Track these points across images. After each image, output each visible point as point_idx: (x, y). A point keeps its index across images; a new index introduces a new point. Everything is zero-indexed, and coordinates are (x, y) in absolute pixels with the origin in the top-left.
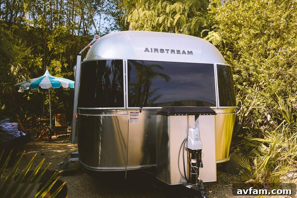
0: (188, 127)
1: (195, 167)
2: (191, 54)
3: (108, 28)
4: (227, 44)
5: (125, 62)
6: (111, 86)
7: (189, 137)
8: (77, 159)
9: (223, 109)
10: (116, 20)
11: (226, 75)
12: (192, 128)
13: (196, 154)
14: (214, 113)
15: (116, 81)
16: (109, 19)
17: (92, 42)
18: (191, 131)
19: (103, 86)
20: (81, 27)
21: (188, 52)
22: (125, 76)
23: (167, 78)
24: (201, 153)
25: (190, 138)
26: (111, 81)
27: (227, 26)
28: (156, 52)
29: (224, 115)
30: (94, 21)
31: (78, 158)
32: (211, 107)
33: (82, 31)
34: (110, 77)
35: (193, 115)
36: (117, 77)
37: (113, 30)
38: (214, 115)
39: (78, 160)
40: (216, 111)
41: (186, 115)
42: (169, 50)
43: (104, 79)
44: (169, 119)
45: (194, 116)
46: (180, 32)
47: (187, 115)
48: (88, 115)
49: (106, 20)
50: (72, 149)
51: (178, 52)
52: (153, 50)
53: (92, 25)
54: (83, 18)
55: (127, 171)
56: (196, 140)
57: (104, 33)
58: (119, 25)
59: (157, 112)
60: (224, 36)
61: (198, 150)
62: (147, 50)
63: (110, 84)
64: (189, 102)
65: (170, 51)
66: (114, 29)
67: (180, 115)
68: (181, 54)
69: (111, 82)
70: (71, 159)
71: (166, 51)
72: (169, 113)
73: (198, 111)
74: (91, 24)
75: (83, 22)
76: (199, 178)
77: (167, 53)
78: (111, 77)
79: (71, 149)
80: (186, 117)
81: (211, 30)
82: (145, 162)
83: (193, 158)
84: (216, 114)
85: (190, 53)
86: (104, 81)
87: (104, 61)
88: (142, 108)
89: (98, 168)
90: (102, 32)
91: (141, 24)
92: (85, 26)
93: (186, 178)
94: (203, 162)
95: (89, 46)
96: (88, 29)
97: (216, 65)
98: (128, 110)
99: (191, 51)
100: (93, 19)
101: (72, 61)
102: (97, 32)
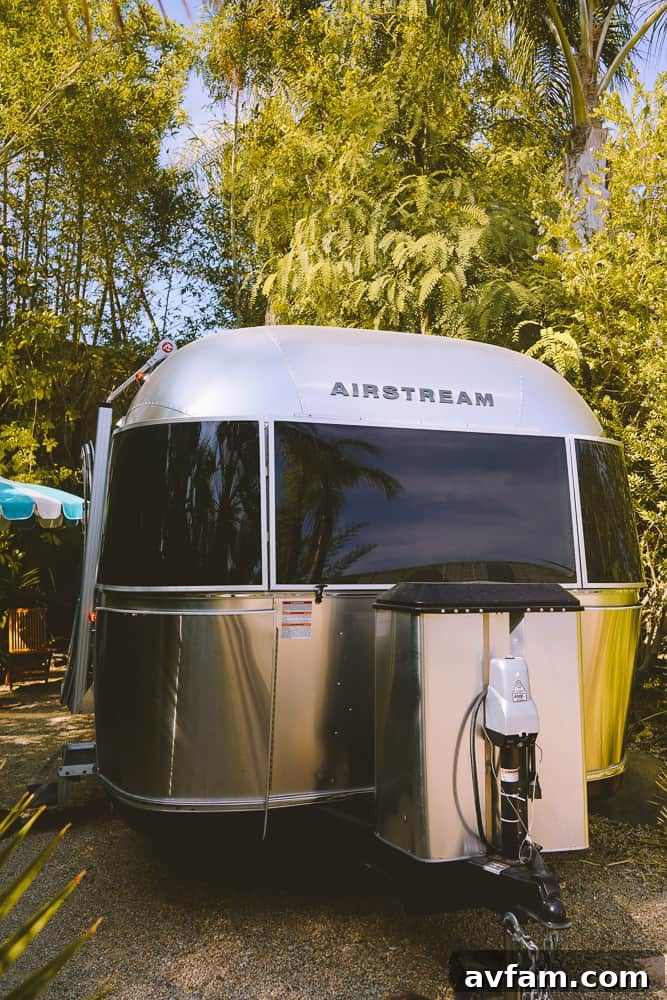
0: (488, 655)
1: (514, 796)
2: (488, 404)
3: (193, 319)
4: (600, 372)
5: (267, 429)
6: (216, 515)
7: (492, 689)
8: (88, 768)
9: (596, 591)
10: (219, 293)
11: (606, 476)
12: (501, 657)
13: (517, 750)
14: (574, 606)
15: (232, 498)
16: (200, 291)
17: (151, 362)
18: (498, 670)
19: (189, 514)
20: (104, 317)
21: (479, 397)
22: (268, 478)
23: (389, 485)
24: (533, 748)
25: (496, 692)
26: (216, 497)
27: (599, 313)
28: (371, 396)
29: (602, 613)
30: (147, 298)
31: (92, 765)
32: (564, 586)
33: (106, 330)
34: (212, 484)
35: (502, 612)
36: (235, 482)
37: (209, 325)
38: (575, 613)
39: (90, 771)
40: (583, 600)
41: (481, 610)
42: (413, 390)
43: (191, 491)
44: (422, 626)
45: (506, 615)
46: (437, 332)
47: (485, 611)
48: (134, 612)
49: (188, 293)
50: (68, 730)
51: (445, 396)
52: (361, 389)
53: (142, 312)
54: (110, 288)
55: (269, 810)
56: (516, 700)
57: (181, 337)
58: (233, 309)
59: (379, 601)
60: (591, 345)
61: (524, 734)
62: (339, 389)
63: (213, 507)
64: (466, 568)
65: (418, 392)
66: (213, 323)
67: (459, 612)
68: (455, 404)
69: (214, 501)
70: (66, 769)
71: (405, 393)
72: (420, 605)
73: (520, 599)
74: (138, 308)
75: (112, 301)
76: (528, 838)
77: (409, 399)
78: (216, 483)
79: (62, 734)
80: (478, 617)
81: (547, 324)
82: (333, 780)
83: (506, 763)
84: (582, 609)
85: (486, 399)
86: (191, 496)
87: (194, 427)
88: (325, 588)
89: (167, 801)
90: (174, 332)
91: (309, 305)
92: (117, 315)
93: (482, 838)
94: (539, 780)
95: (140, 375)
96: (127, 324)
97: (573, 443)
98: (275, 594)
99: (486, 395)
100: (145, 290)
101: (73, 429)
102: (157, 332)
